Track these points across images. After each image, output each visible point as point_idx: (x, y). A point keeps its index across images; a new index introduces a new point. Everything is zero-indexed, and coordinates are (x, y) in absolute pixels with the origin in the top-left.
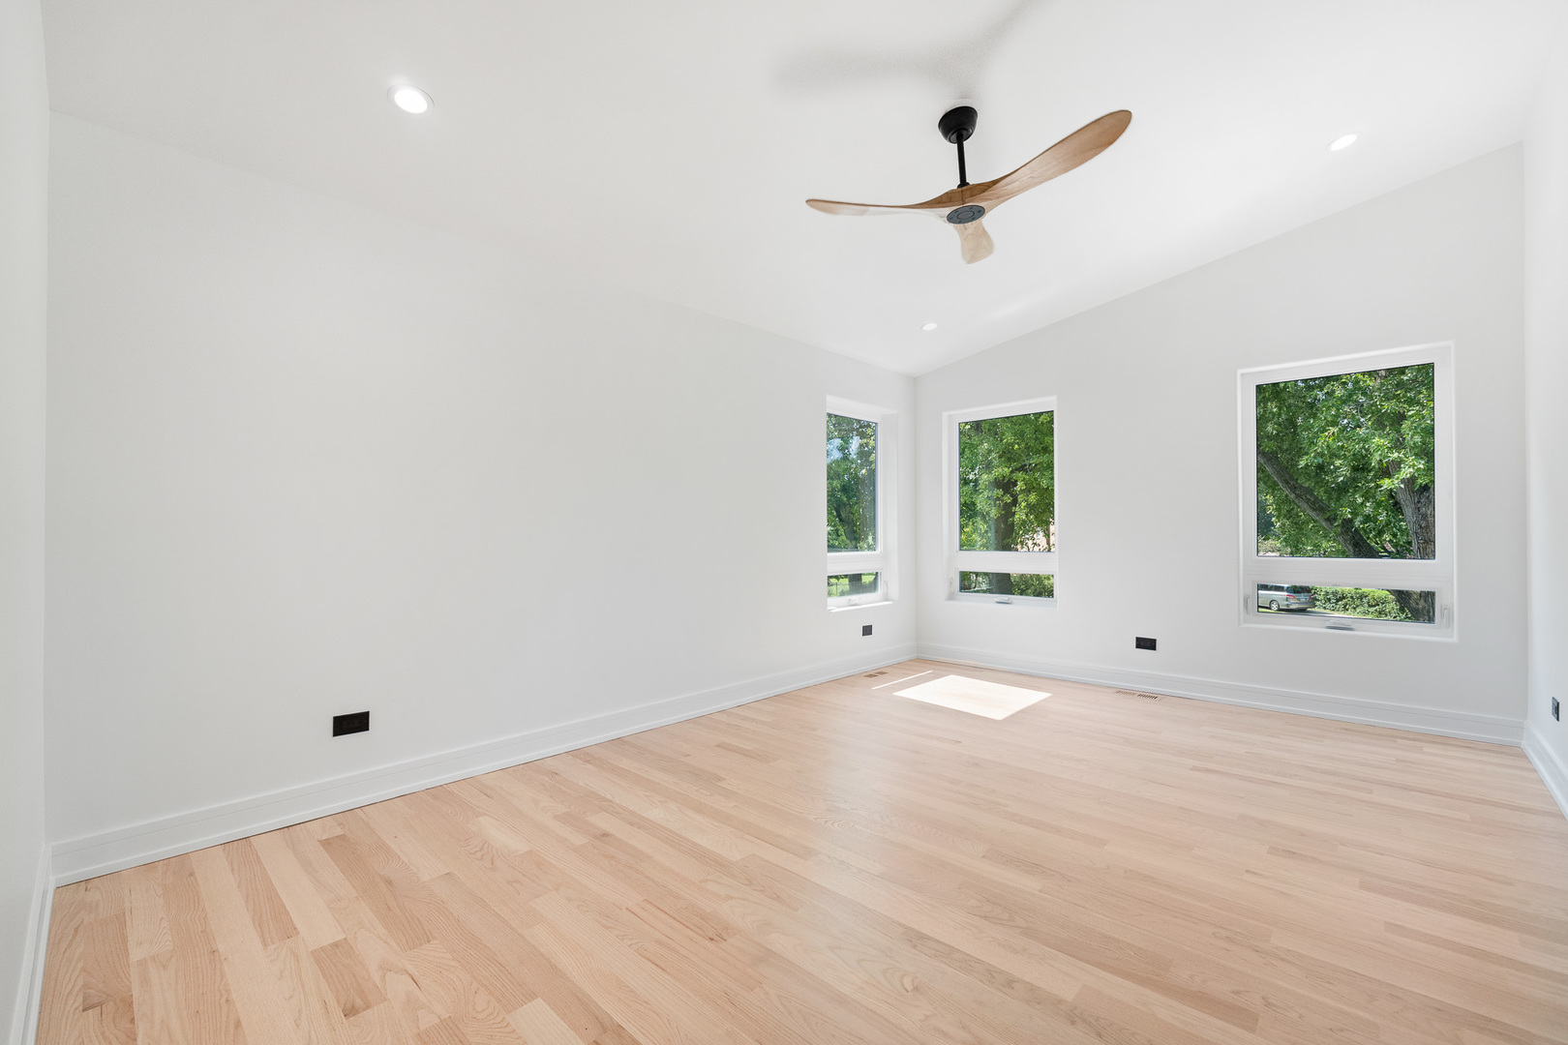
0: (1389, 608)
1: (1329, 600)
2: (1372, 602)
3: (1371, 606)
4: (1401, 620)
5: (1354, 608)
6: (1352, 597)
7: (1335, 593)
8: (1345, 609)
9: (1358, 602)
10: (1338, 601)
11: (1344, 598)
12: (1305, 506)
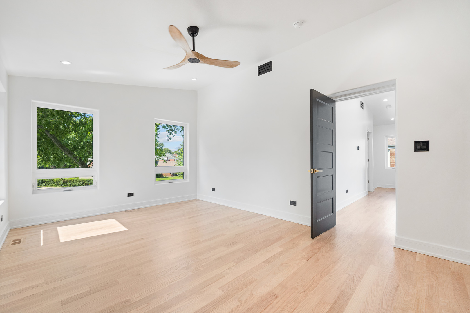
0: (60, 183)
1: (40, 183)
2: (54, 182)
3: (54, 183)
4: (63, 186)
5: (49, 185)
6: (48, 181)
7: (42, 180)
8: (46, 185)
9: (49, 183)
10: (43, 183)
11: (45, 182)
12: (67, 153)
